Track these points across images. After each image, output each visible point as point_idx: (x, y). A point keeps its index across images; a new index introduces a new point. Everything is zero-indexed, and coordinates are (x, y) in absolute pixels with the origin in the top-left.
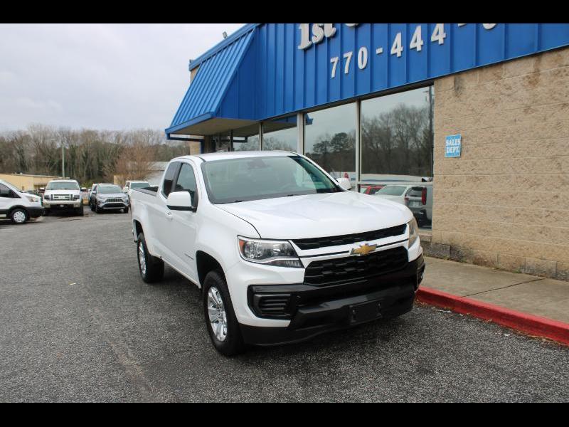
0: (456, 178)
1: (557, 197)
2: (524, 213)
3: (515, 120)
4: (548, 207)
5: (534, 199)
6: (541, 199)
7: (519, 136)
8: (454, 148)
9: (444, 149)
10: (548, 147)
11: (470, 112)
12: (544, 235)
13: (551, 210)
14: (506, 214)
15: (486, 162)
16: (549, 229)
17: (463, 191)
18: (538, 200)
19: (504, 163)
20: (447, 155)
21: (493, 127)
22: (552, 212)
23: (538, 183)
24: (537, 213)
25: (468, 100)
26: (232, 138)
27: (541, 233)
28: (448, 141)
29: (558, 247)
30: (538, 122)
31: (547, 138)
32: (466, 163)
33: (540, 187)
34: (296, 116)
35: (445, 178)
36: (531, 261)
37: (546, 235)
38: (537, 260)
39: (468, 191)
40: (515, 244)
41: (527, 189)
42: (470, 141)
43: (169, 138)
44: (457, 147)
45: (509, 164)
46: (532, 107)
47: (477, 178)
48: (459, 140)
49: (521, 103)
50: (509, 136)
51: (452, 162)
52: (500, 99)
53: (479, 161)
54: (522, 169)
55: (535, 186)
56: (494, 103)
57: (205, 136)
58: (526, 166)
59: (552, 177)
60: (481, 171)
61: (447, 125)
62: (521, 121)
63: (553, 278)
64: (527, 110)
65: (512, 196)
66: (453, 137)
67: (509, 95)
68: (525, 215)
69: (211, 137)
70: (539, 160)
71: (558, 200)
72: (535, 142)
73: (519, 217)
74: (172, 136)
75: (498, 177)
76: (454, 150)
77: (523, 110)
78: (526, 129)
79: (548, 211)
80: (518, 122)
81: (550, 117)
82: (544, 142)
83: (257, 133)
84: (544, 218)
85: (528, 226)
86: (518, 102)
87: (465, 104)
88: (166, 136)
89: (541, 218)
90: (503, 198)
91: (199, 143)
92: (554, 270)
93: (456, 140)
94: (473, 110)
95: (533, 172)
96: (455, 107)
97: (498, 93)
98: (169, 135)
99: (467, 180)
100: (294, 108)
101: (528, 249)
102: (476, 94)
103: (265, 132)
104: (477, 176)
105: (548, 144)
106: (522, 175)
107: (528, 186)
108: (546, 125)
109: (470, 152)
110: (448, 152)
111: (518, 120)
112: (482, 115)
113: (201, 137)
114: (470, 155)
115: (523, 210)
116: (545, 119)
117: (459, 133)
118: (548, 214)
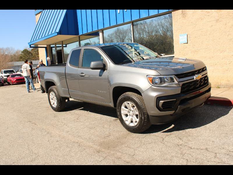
0: (186, 52)
3: (212, 26)
4: (230, 60)
9: (179, 40)
10: (228, 35)
14: (211, 65)
15: (199, 44)
16: (231, 69)
18: (225, 58)
20: (180, 42)
21: (202, 29)
23: (224, 50)
24: (225, 63)
25: (189, 18)
26: (63, 45)
27: (227, 71)
28: (180, 37)
30: (223, 26)
31: (227, 32)
33: (226, 52)
34: (99, 32)
35: (180, 52)
36: (224, 82)
37: (230, 71)
38: (226, 82)
40: (216, 76)
42: (191, 36)
45: (210, 44)
46: (220, 20)
47: (195, 51)
48: (186, 36)
49: (215, 18)
51: (183, 45)
52: (204, 17)
54: (217, 45)
55: (223, 52)
56: (202, 19)
60: (197, 48)
64: (217, 21)
66: (183, 35)
67: (209, 15)
69: (50, 45)
70: (224, 41)
72: (222, 34)
74: (32, 46)
76: (184, 40)
78: (218, 29)
81: (228, 23)
82: (226, 34)
83: (78, 41)
84: (228, 64)
85: (221, 68)
87: (188, 21)
91: (45, 48)
94: (192, 23)
95: (222, 46)
96: (183, 22)
98: (30, 45)
99: (191, 52)
100: (98, 28)
101: (222, 78)
102: (193, 16)
103: (81, 40)
104: (196, 50)
105: (228, 34)
106: (217, 48)
107: (220, 52)
108: (226, 27)
111: (214, 25)
112: (196, 25)
113: (46, 46)
114: (192, 42)
115: (218, 62)
116: (226, 24)
117: (186, 33)
118: (230, 62)
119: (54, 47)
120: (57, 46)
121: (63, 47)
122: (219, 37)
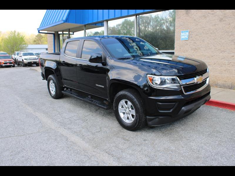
0: (186, 49)
1: (233, 56)
2: (218, 63)
3: (215, 25)
5: (222, 57)
6: (225, 57)
7: (217, 31)
8: (185, 36)
9: (180, 37)
10: (230, 36)
11: (193, 21)
12: (226, 72)
13: (230, 61)
14: (210, 64)
15: (200, 42)
16: (229, 69)
17: (189, 54)
18: (224, 58)
19: (209, 42)
20: (182, 39)
21: (204, 27)
22: (230, 63)
23: (225, 51)
24: (224, 63)
25: (193, 16)
26: (69, 33)
27: (225, 71)
28: (182, 33)
29: (233, 76)
30: (226, 25)
31: (230, 32)
32: (191, 43)
33: (226, 53)
34: (103, 22)
35: (180, 49)
36: (220, 82)
37: (227, 72)
38: (223, 82)
39: (191, 54)
40: (213, 76)
41: (220, 53)
42: (193, 34)
43: (39, 32)
44: (187, 36)
45: (211, 43)
46: (223, 19)
47: (196, 49)
48: (188, 33)
49: (219, 17)
50: (212, 31)
51: (184, 42)
52: (208, 16)
53: (197, 42)
54: (218, 45)
55: (223, 52)
56: (205, 17)
57: (55, 32)
58: (219, 44)
59: (231, 48)
60: (198, 46)
61: (182, 27)
62: (218, 25)
63: (230, 89)
64: (221, 20)
65: (212, 56)
66: (184, 32)
67: (212, 14)
68: (218, 64)
69: (57, 32)
70: (225, 41)
71: (234, 57)
72: (224, 34)
73: (215, 65)
74: (40, 31)
75: (206, 49)
76: (185, 37)
77: (219, 20)
78: (220, 28)
79: (229, 62)
80: (216, 25)
81: (232, 23)
82: (228, 34)
83: (84, 30)
84: (227, 65)
85: (219, 68)
86: (217, 17)
87: (191, 18)
88: (38, 31)
89: (225, 65)
90: (208, 57)
91: (53, 35)
92: (231, 86)
93: (186, 33)
94: (195, 20)
95: (222, 46)
96: (186, 19)
97: (208, 13)
98: (39, 31)
99: (191, 50)
100: (103, 19)
101: (219, 78)
102: (197, 13)
103: (86, 29)
106: (217, 48)
107: (220, 52)
108: (229, 27)
109: (193, 38)
110: (182, 38)
111: (217, 24)
112: (199, 22)
113: (53, 32)
114: (193, 39)
115: (217, 62)
116: (229, 24)
117: (188, 30)
118: (229, 63)
119: (61, 34)
120: (64, 33)
121: (69, 34)
122: (221, 36)
